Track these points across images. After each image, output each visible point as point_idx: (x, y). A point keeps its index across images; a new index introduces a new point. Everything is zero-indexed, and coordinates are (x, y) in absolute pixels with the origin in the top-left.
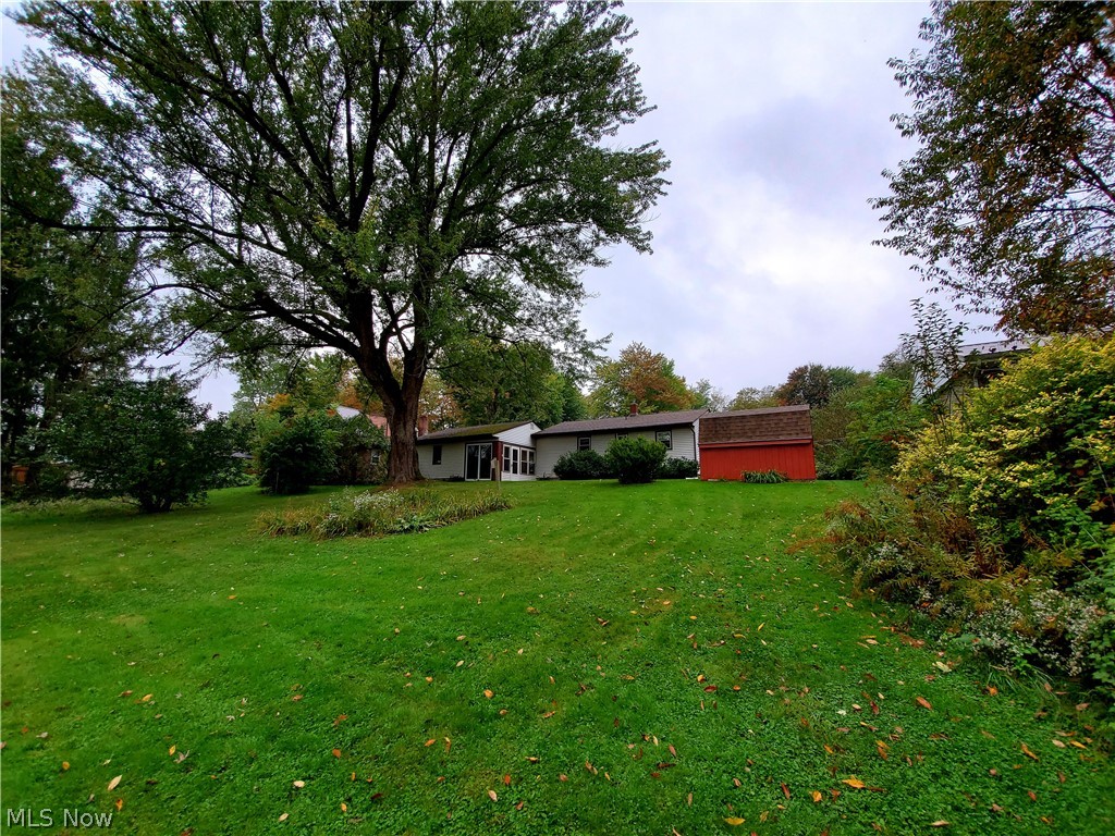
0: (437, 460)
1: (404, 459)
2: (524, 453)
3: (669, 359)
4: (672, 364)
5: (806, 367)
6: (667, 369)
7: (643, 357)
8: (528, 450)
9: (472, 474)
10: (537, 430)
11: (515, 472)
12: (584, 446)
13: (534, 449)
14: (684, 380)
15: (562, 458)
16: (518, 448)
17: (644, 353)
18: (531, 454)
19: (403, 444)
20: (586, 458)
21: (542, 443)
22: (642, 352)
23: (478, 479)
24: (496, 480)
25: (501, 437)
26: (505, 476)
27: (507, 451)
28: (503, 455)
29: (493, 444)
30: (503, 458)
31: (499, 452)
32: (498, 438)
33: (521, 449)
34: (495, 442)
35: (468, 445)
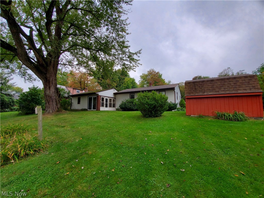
0: (79, 102)
1: (51, 103)
2: (110, 100)
3: (161, 74)
4: (162, 75)
5: (197, 76)
6: (160, 76)
7: (154, 73)
8: (112, 99)
9: (90, 108)
10: (116, 91)
11: (106, 106)
12: (132, 97)
13: (115, 98)
14: (164, 80)
15: (123, 102)
17: (154, 71)
19: (49, 96)
20: (131, 102)
21: (118, 96)
22: (153, 71)
23: (92, 109)
24: (98, 109)
25: (100, 94)
26: (102, 109)
27: (103, 99)
28: (101, 101)
29: (96, 96)
30: (101, 102)
31: (99, 99)
32: (98, 94)
33: (109, 98)
34: (97, 96)
35: (89, 97)
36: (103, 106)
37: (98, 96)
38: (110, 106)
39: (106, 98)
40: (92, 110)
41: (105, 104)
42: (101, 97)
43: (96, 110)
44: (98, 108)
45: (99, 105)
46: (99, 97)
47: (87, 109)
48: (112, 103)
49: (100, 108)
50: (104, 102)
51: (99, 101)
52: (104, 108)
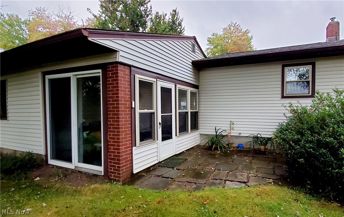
2: (181, 95)
8: (189, 90)
10: (199, 56)
16: (172, 86)
23: (76, 163)
25: (125, 51)
28: (137, 104)
30: (138, 111)
31: (123, 94)
33: (178, 86)
35: (48, 77)
37: (111, 67)
38: (183, 129)
39: (161, 84)
40: (77, 172)
41: (160, 120)
42: (139, 77)
43: (99, 169)
45: (124, 135)
46: (122, 72)
47: (46, 155)
48: (187, 113)
49: (132, 153)
50: (154, 113)
51: (122, 108)
52: (155, 146)
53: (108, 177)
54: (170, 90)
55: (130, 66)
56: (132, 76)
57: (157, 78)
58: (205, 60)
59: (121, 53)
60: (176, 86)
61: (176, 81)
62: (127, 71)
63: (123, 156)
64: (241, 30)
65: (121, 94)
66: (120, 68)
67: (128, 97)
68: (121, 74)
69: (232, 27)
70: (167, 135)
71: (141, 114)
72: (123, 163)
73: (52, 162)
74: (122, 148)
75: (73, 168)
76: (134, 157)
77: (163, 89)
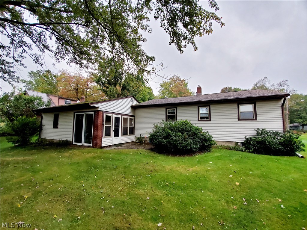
0: (55, 126)
2: (125, 120)
6: (186, 85)
8: (129, 118)
10: (135, 103)
13: (134, 116)
15: (157, 127)
16: (120, 116)
18: (131, 120)
21: (140, 112)
23: (83, 143)
24: (97, 145)
25: (101, 107)
26: (106, 141)
27: (108, 119)
28: (104, 123)
29: (93, 113)
30: (105, 125)
31: (100, 120)
32: (97, 108)
33: (123, 116)
34: (94, 111)
35: (76, 114)
36: (108, 134)
37: (97, 112)
38: (125, 133)
39: (115, 116)
40: (83, 146)
41: (113, 129)
42: (105, 114)
43: (91, 145)
44: (97, 140)
45: (99, 133)
46: (100, 113)
47: (72, 141)
48: (128, 127)
49: (101, 139)
50: (111, 126)
51: (99, 124)
52: (111, 138)
53: (93, 147)
54: (119, 118)
55: (103, 111)
56: (103, 114)
57: (113, 114)
58: (139, 105)
59: (100, 108)
60: (122, 116)
61: (122, 115)
62: (102, 113)
63: (99, 140)
64: (180, 79)
65: (99, 120)
66: (99, 112)
67: (101, 121)
68: (99, 114)
69: (175, 77)
70: (117, 135)
71: (105, 126)
72: (98, 142)
73: (74, 143)
74: (98, 137)
75: (82, 145)
76: (102, 141)
77: (115, 118)
